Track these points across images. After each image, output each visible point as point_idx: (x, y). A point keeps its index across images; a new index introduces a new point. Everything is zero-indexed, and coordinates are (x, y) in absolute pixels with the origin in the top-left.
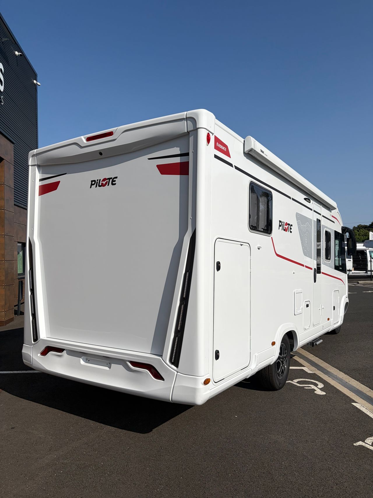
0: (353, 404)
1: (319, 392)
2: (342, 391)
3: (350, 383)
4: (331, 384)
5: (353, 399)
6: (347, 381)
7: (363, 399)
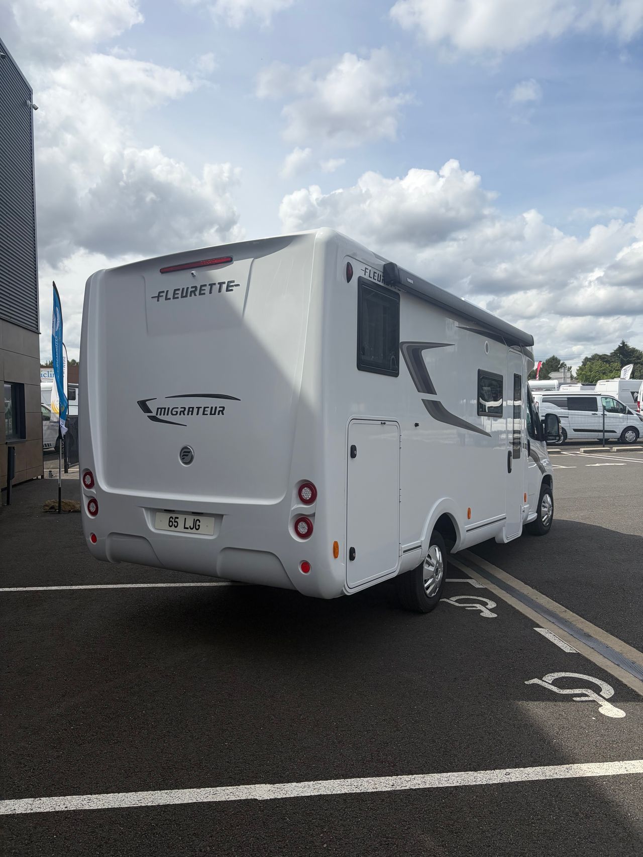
0: (537, 629)
1: (487, 614)
2: (523, 613)
3: (538, 601)
4: (508, 602)
5: (537, 622)
6: (534, 598)
7: (553, 623)
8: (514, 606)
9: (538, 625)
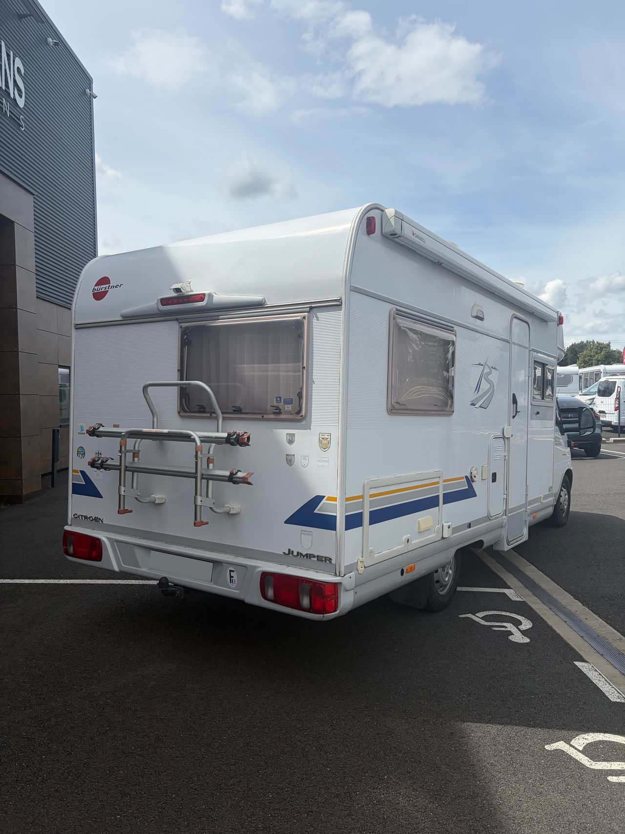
0: (579, 664)
1: (518, 637)
3: (587, 622)
4: (548, 622)
5: (581, 653)
6: (582, 617)
7: (602, 655)
8: (555, 627)
9: (581, 657)
